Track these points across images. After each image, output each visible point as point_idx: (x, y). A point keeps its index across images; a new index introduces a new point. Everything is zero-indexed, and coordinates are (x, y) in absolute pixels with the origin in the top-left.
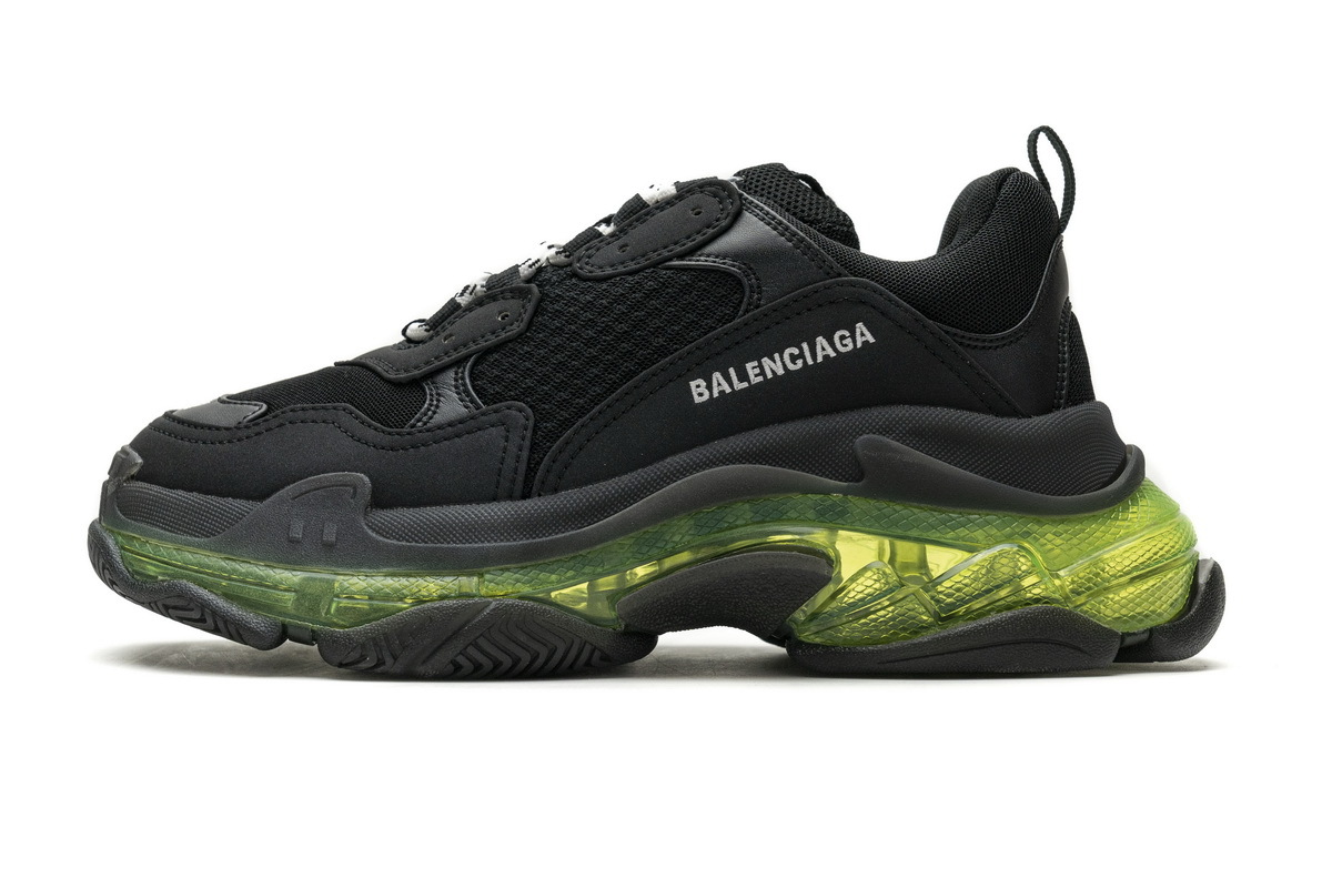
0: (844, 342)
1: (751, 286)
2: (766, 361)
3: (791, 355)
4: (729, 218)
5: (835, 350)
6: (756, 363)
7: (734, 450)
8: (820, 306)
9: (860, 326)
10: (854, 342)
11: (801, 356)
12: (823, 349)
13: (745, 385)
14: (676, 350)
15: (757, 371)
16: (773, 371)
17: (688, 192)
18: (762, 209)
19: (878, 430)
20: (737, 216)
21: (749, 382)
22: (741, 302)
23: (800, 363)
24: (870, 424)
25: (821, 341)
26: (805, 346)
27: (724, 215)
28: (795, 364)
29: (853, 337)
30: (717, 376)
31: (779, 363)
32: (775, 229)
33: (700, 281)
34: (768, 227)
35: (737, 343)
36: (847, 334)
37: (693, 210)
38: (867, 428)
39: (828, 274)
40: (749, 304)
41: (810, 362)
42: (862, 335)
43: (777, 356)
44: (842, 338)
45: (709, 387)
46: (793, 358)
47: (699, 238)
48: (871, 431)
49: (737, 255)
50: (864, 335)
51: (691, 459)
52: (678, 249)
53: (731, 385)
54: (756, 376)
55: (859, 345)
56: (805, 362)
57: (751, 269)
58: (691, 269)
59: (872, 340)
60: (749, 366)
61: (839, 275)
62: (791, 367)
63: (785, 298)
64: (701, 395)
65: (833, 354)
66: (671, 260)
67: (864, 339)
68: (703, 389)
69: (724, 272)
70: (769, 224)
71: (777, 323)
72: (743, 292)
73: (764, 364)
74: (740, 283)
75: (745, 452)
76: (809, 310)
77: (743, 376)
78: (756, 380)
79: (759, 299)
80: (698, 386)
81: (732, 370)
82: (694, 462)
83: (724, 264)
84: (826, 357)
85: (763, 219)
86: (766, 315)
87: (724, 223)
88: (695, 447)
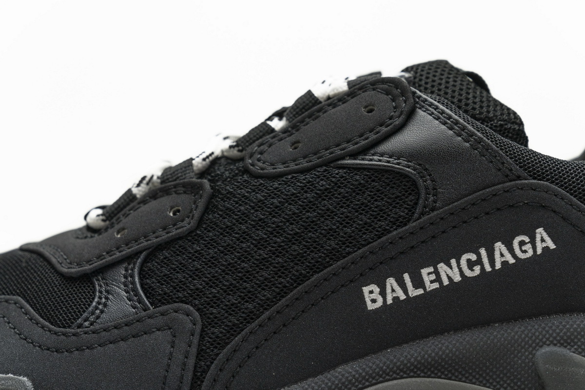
0: (524, 248)
1: (427, 188)
2: (442, 267)
3: (469, 261)
4: (403, 116)
5: (514, 256)
6: (431, 269)
7: (409, 360)
8: (498, 209)
9: (540, 232)
10: (534, 248)
11: (479, 261)
12: (502, 255)
13: (420, 291)
14: (349, 253)
15: (433, 277)
16: (449, 278)
17: (360, 89)
18: (436, 108)
19: (559, 342)
20: (410, 115)
21: (424, 288)
22: (416, 204)
23: (477, 269)
24: (551, 335)
25: (499, 246)
26: (483, 252)
27: (397, 114)
28: (472, 270)
29: (533, 242)
30: (391, 282)
31: (456, 270)
32: (451, 129)
33: (373, 181)
34: (443, 127)
35: (412, 247)
36: (527, 239)
37: (366, 107)
38: (548, 339)
39: (507, 176)
40: (425, 207)
41: (488, 268)
42: (543, 240)
43: (453, 262)
44: (522, 243)
45: (383, 293)
46: (471, 264)
47: (373, 137)
48: (552, 342)
49: (412, 155)
50: (544, 240)
51: (364, 370)
52: (351, 148)
53: (405, 291)
54: (432, 282)
55: (539, 251)
56: (483, 269)
57: (426, 170)
58: (364, 169)
59: (552, 246)
60: (424, 272)
61: (519, 178)
62: (468, 273)
63: (462, 201)
64: (374, 301)
65: (512, 261)
66: (343, 158)
67: (544, 245)
68: (376, 295)
69: (398, 173)
70: (444, 124)
71: (454, 227)
72: (418, 194)
73: (440, 270)
74: (414, 184)
75: (419, 362)
76: (487, 214)
77: (418, 282)
78: (431, 287)
79: (435, 202)
80: (371, 292)
81: (406, 276)
82: (367, 373)
83: (398, 164)
84: (505, 264)
85: (438, 119)
86: (442, 219)
87: (398, 122)
88: (367, 355)
